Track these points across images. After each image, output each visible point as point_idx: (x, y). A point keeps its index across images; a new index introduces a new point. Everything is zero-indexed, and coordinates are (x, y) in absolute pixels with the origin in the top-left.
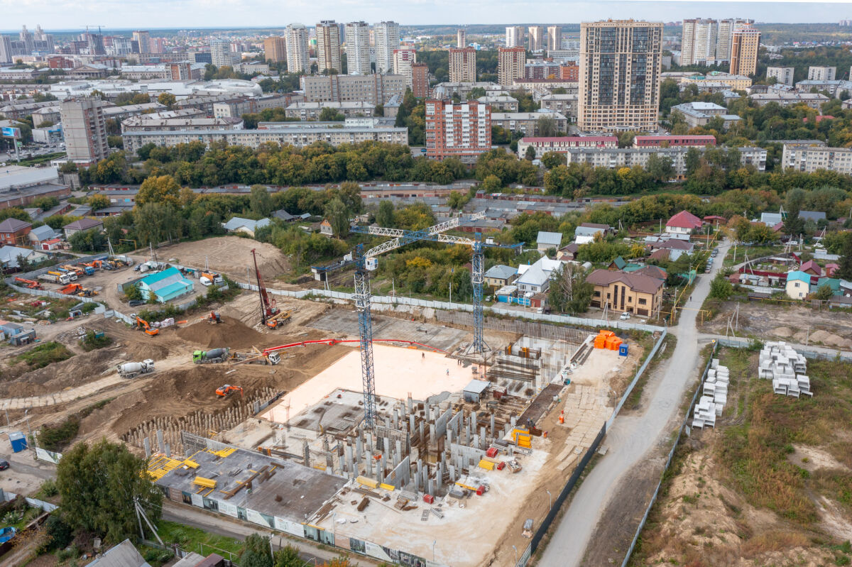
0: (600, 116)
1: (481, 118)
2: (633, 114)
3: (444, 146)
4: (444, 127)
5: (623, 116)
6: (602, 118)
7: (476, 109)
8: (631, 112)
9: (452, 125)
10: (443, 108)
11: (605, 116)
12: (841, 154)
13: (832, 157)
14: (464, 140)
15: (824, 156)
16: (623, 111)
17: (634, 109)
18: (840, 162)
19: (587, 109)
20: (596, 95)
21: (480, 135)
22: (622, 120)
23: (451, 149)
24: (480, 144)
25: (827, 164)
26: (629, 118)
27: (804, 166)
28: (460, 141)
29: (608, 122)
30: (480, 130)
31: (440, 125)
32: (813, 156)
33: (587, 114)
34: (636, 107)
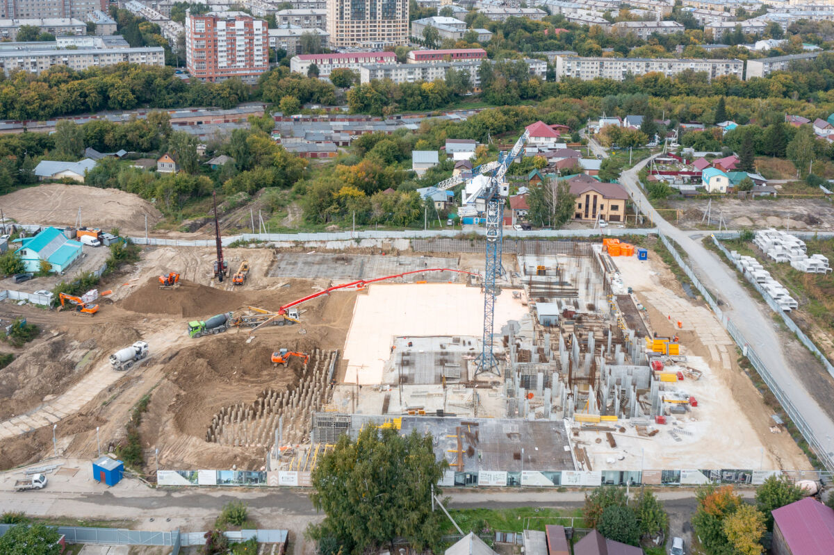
0: (353, 31)
1: (257, 35)
2: (386, 28)
3: (216, 67)
4: (215, 45)
5: (375, 31)
6: (355, 33)
7: (252, 25)
8: (383, 26)
9: (225, 43)
10: (215, 25)
11: (358, 31)
12: (609, 63)
13: (602, 66)
14: (238, 59)
15: (595, 66)
16: (375, 26)
17: (386, 24)
18: (609, 70)
19: (339, 25)
20: (348, 10)
21: (256, 53)
22: (375, 35)
23: (223, 70)
24: (256, 63)
25: (598, 72)
26: (381, 33)
27: (579, 75)
28: (233, 61)
29: (362, 37)
30: (256, 48)
31: (211, 43)
32: (586, 65)
33: (339, 29)
34: (389, 22)
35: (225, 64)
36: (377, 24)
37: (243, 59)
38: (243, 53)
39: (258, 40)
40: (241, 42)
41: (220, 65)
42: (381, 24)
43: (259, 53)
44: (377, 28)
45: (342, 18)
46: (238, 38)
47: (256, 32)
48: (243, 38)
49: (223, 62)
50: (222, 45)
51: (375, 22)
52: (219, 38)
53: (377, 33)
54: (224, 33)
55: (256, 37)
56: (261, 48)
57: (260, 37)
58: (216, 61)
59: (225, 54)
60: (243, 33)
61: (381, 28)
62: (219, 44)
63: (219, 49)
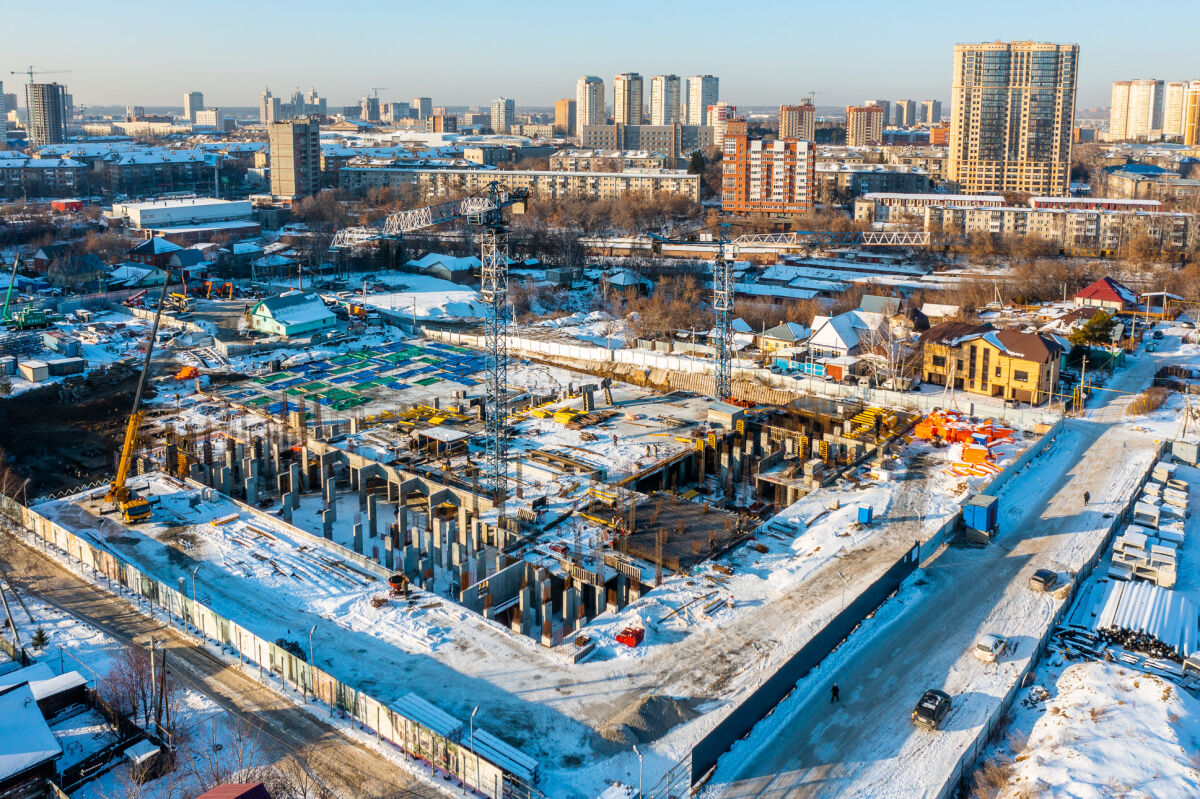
0: (980, 176)
1: (801, 160)
3: (747, 199)
4: (748, 171)
5: (1015, 177)
7: (795, 147)
8: (1028, 171)
9: (759, 169)
11: (988, 176)
14: (775, 190)
16: (1015, 170)
17: (1032, 168)
19: (961, 166)
20: (975, 147)
21: (798, 184)
23: (756, 203)
24: (797, 198)
26: (1024, 180)
28: (769, 192)
29: (993, 185)
30: (798, 178)
31: (744, 168)
33: (961, 172)
34: (1036, 165)
35: (758, 196)
36: (1019, 168)
37: (781, 191)
38: (781, 184)
39: (802, 166)
40: (779, 169)
41: (752, 197)
42: (1025, 168)
43: (804, 184)
44: (1018, 174)
45: (965, 157)
46: (776, 163)
47: (799, 156)
48: (782, 163)
49: (756, 192)
50: (757, 172)
51: (1015, 164)
52: (753, 162)
53: (1018, 180)
54: (759, 156)
55: (799, 163)
56: (804, 177)
57: (805, 164)
58: (748, 192)
59: (758, 183)
60: (782, 156)
61: (1024, 174)
62: (753, 169)
63: (753, 176)
